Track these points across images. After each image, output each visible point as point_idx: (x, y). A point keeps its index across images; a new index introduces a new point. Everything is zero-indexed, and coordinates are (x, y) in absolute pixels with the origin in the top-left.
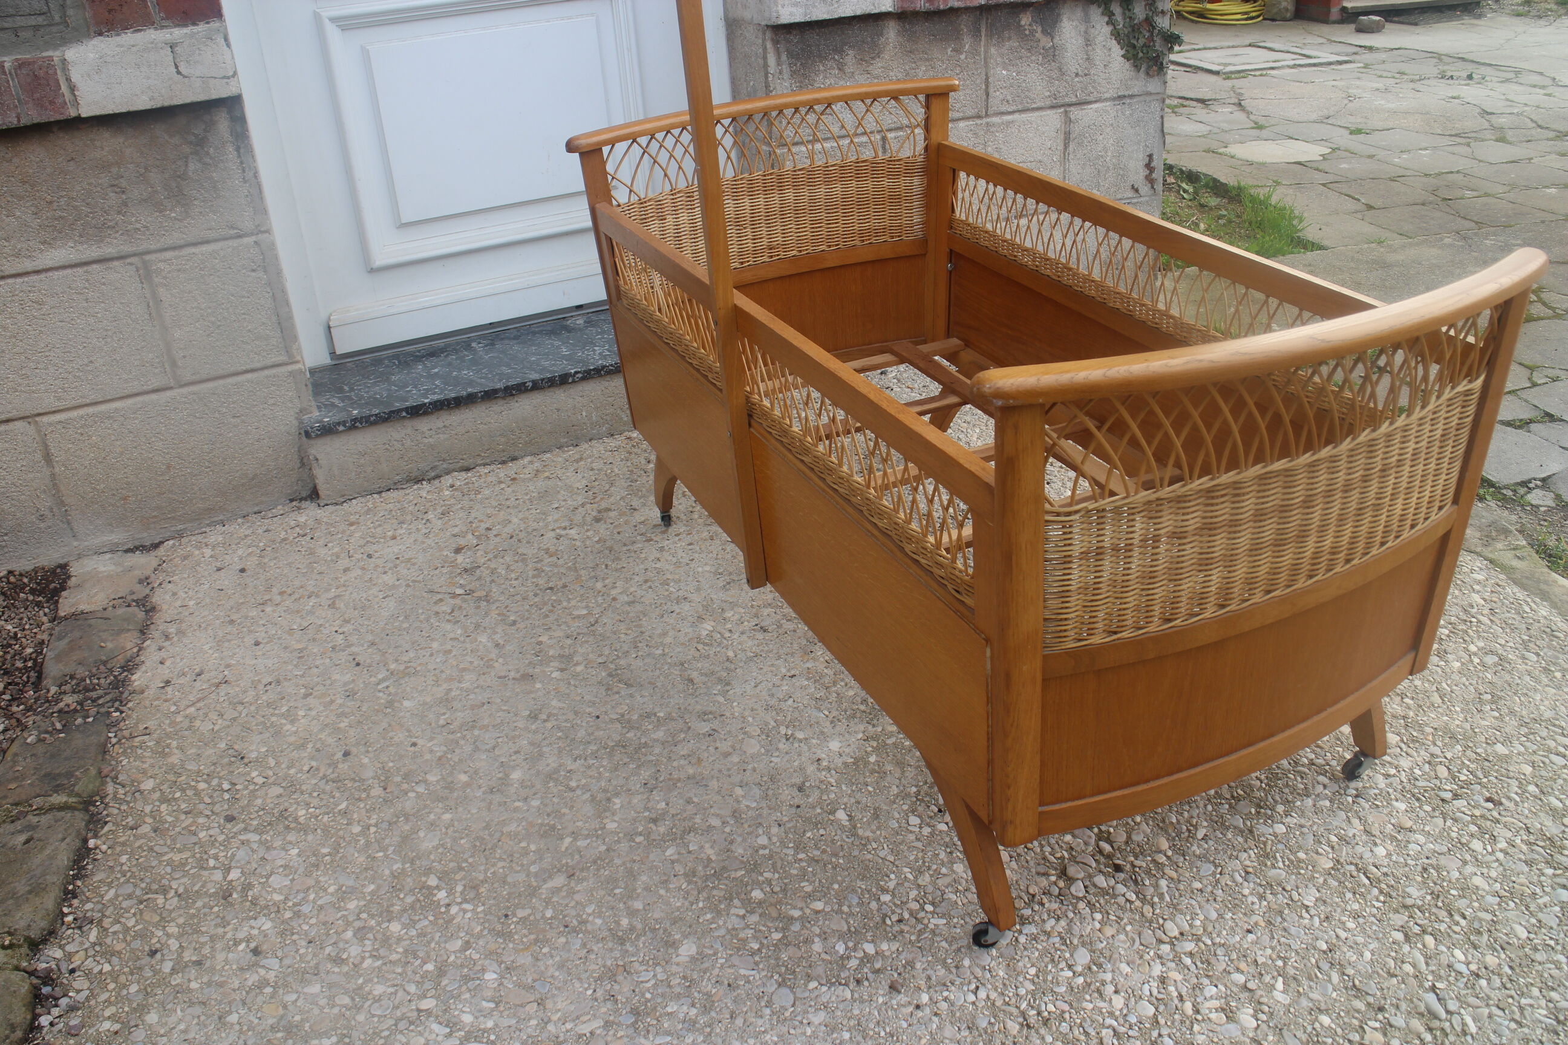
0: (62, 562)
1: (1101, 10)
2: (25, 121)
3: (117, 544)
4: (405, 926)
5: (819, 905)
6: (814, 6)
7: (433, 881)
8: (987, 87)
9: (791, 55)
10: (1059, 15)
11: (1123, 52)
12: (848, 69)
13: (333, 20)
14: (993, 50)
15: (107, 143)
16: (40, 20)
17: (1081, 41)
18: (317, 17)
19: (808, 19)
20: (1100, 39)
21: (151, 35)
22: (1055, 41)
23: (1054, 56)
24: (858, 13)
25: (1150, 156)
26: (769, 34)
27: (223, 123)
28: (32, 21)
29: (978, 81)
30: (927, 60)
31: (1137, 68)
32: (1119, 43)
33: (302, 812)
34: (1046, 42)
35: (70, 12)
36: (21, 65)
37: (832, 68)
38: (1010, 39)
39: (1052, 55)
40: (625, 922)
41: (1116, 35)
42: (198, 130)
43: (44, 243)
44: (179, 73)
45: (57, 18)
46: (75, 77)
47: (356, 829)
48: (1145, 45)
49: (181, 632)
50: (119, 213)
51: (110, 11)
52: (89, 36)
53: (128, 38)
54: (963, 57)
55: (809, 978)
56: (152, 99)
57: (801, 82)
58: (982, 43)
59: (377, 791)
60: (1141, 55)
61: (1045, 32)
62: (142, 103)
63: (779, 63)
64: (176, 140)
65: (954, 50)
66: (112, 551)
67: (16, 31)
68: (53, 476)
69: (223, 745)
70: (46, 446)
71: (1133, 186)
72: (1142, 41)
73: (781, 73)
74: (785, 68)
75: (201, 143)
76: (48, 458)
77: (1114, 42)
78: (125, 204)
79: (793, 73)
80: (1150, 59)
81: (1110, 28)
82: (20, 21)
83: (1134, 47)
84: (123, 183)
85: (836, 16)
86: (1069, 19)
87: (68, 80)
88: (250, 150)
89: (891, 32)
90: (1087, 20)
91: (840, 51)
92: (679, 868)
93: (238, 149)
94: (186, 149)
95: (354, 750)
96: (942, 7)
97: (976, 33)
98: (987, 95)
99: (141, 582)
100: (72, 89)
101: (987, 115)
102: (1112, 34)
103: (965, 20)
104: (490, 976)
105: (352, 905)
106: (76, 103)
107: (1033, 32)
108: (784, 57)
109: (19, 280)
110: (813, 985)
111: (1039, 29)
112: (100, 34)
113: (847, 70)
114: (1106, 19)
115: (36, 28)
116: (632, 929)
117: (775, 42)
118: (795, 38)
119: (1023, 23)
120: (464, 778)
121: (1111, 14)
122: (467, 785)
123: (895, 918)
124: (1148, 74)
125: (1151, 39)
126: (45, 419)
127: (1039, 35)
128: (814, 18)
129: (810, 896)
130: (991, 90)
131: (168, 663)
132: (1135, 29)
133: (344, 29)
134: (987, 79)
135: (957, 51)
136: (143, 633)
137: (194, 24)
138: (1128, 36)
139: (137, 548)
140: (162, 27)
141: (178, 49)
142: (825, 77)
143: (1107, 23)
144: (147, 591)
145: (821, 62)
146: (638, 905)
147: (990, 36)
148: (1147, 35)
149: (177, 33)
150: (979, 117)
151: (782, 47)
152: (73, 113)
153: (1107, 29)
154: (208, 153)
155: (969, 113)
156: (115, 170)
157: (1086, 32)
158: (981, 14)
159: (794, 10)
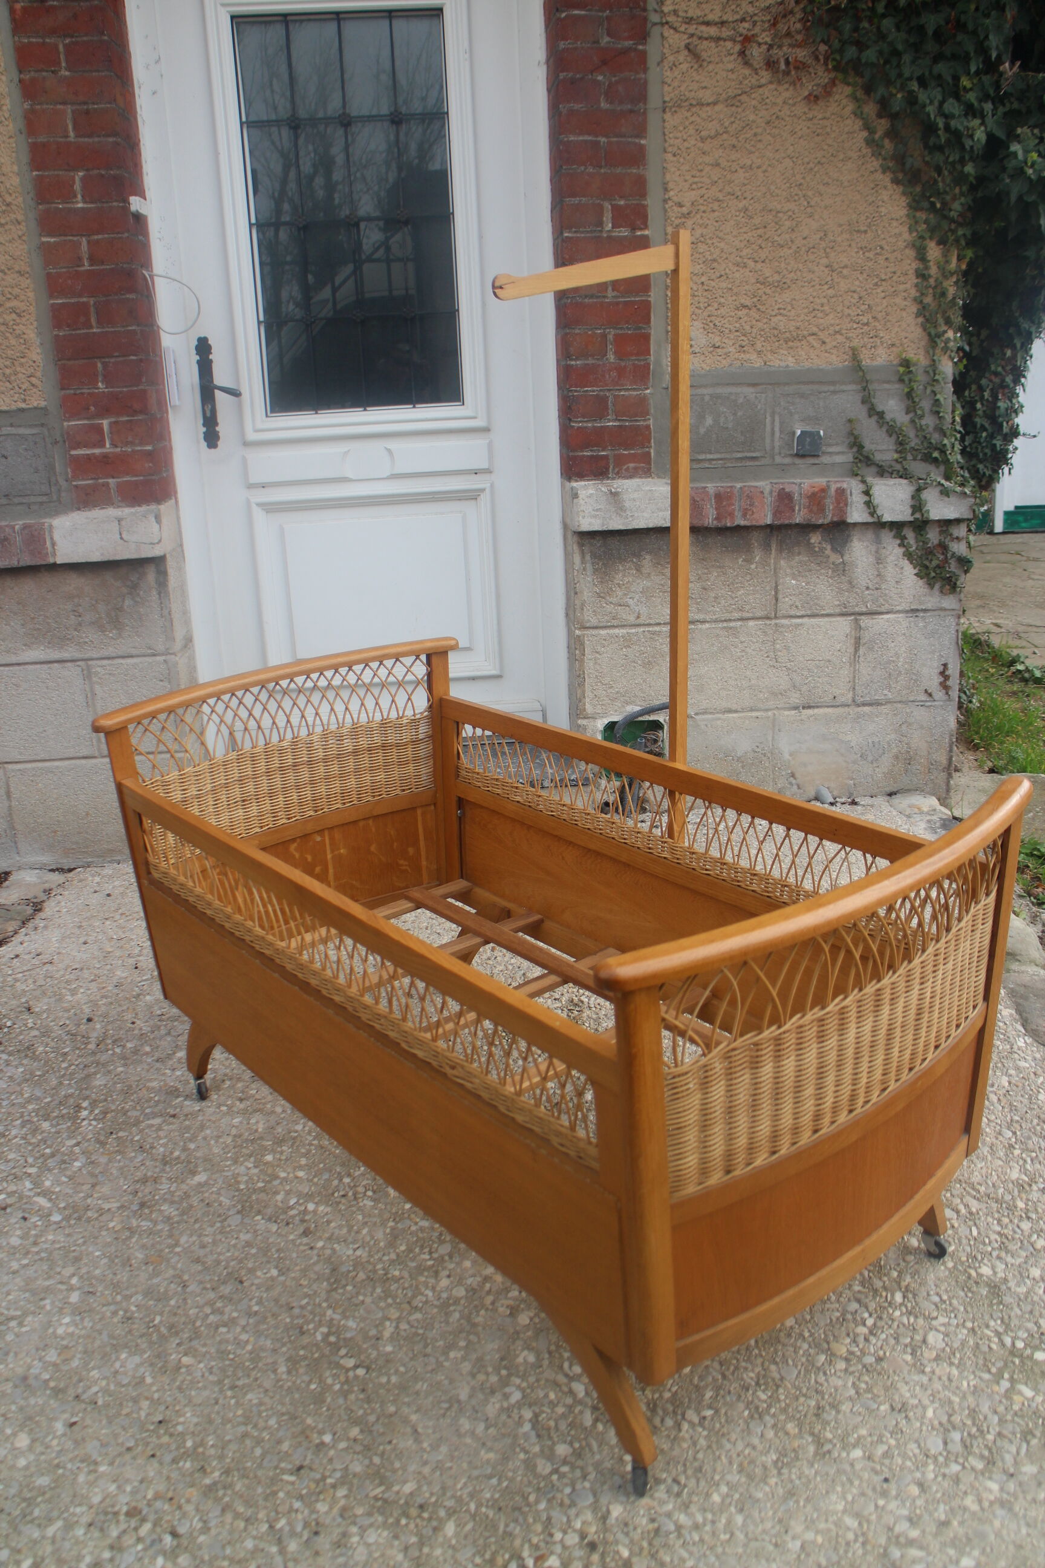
0: (8, 870)
1: (893, 533)
2: (22, 564)
3: (45, 865)
4: (52, 1126)
5: (301, 1174)
6: (611, 519)
7: (85, 1104)
8: (776, 593)
9: (594, 556)
10: (849, 536)
11: (916, 571)
12: (645, 571)
13: (258, 505)
14: (782, 562)
15: (74, 582)
16: (45, 498)
17: (872, 559)
18: (248, 501)
19: (605, 528)
20: (891, 558)
21: (112, 512)
22: (845, 558)
23: (844, 571)
24: (651, 526)
25: (945, 665)
26: (576, 538)
27: (151, 575)
28: (40, 499)
29: (768, 588)
30: (719, 567)
31: (931, 586)
32: (911, 563)
33: (41, 1049)
34: (835, 558)
35: (63, 494)
36: (25, 527)
37: (630, 568)
38: (799, 554)
39: (842, 570)
40: (176, 1154)
41: (909, 555)
42: (134, 577)
43: (25, 645)
44: (122, 538)
45: (55, 498)
46: (56, 537)
47: (64, 1065)
48: (938, 566)
49: (46, 927)
50: (76, 630)
51: (87, 494)
52: (72, 510)
53: (97, 513)
54: (753, 566)
55: (259, 1212)
56: (102, 554)
57: (602, 578)
58: (773, 556)
59: (92, 1046)
60: (933, 574)
61: (834, 549)
62: (95, 557)
63: (583, 561)
64: (118, 584)
65: (744, 560)
66: (41, 869)
67: (29, 505)
68: (10, 806)
69: (23, 1000)
70: (8, 786)
71: (926, 691)
72: (935, 563)
73: (584, 569)
74: (589, 566)
75: (135, 587)
76: (8, 794)
77: (907, 562)
78: (80, 624)
79: (595, 571)
80: (944, 579)
81: (902, 550)
82: (33, 499)
83: (927, 567)
84: (81, 610)
85: (630, 527)
86: (860, 540)
87: (52, 539)
88: (167, 594)
90: (878, 541)
91: (638, 555)
92: (234, 1131)
93: (159, 593)
94: (125, 590)
95: (96, 1019)
96: (729, 525)
97: (767, 547)
98: (777, 600)
99: (45, 891)
100: (53, 544)
101: (776, 617)
102: (904, 555)
103: (755, 538)
104: (77, 1164)
105: (30, 1107)
106: (54, 554)
107: (822, 550)
108: (588, 557)
109: (7, 668)
110: (259, 1217)
111: (829, 547)
112: (79, 509)
114: (898, 542)
115: (41, 503)
116: (178, 1158)
117: (581, 545)
118: (598, 542)
119: (812, 541)
120: (148, 1049)
121: (904, 538)
122: (147, 1054)
123: (342, 1193)
124: (942, 592)
125: (946, 560)
126: (10, 766)
127: (828, 552)
128: (611, 528)
129: (301, 1168)
130: (780, 596)
131: (25, 945)
132: (929, 553)
133: (268, 512)
134: (776, 586)
135: (749, 561)
136: (24, 923)
137: (139, 506)
138: (920, 557)
139: (57, 869)
140: (119, 507)
141: (123, 523)
142: (624, 576)
143: (899, 545)
144: (45, 898)
145: (621, 563)
146: (192, 1146)
147: (780, 550)
148: (941, 557)
149: (127, 511)
150: (768, 618)
151: (586, 549)
152: (51, 560)
153: (900, 551)
154: (138, 595)
155: (759, 614)
156: (76, 600)
157: (877, 552)
158: (771, 531)
159: (593, 520)
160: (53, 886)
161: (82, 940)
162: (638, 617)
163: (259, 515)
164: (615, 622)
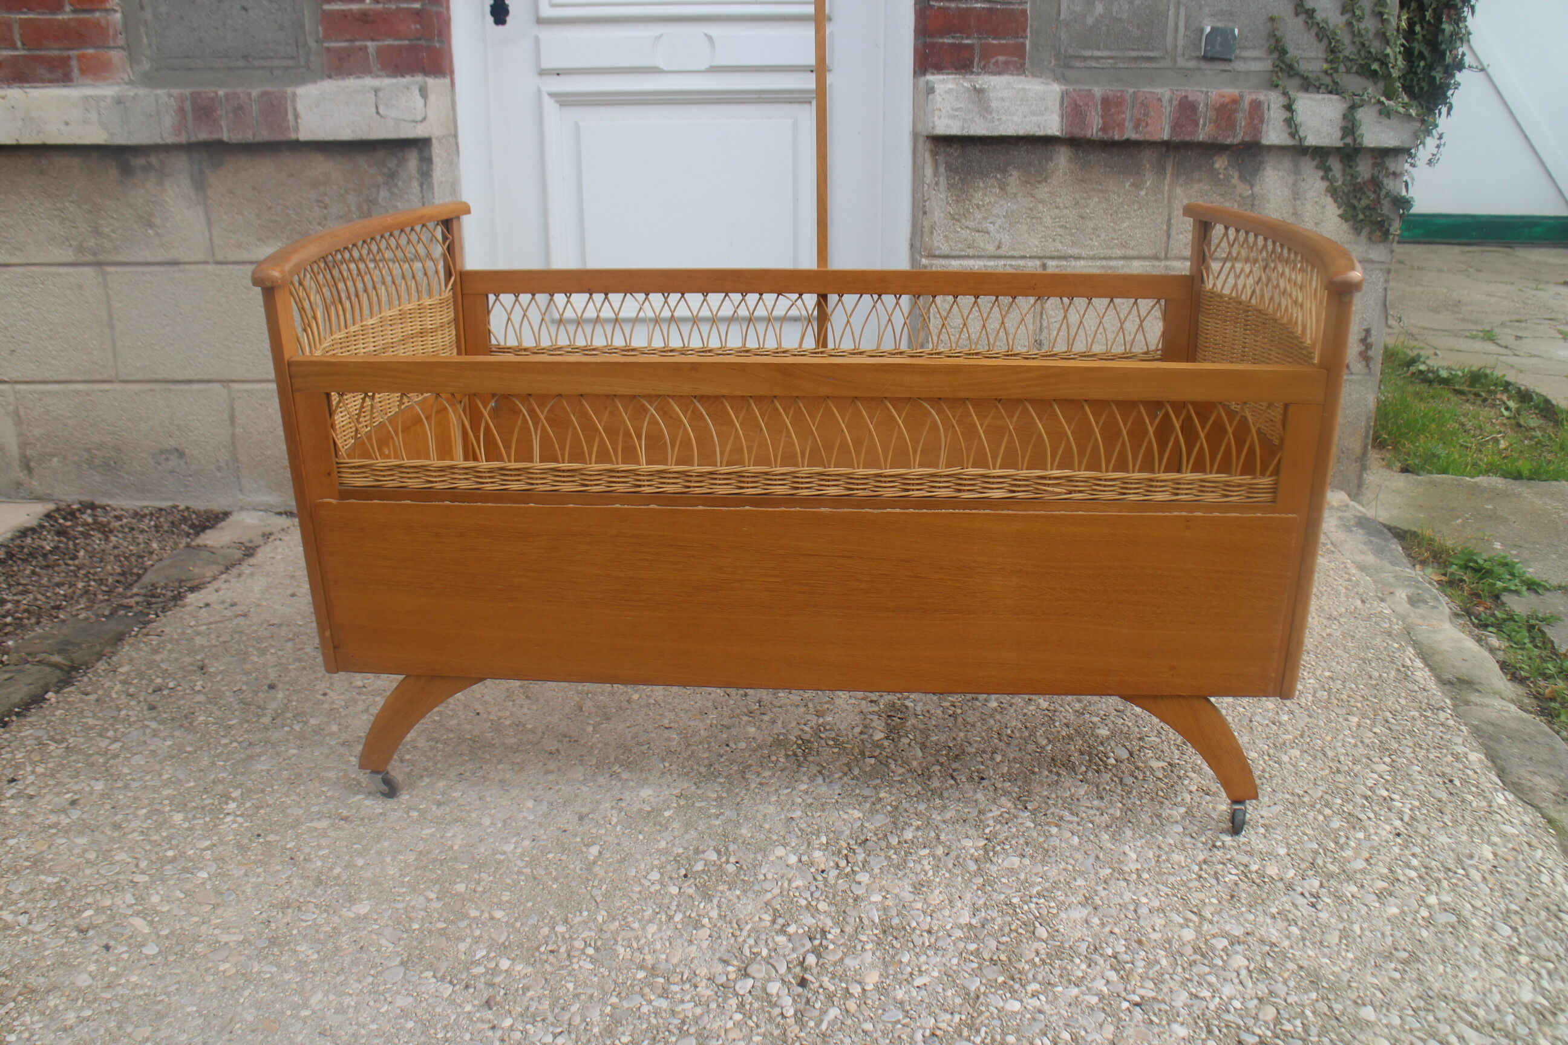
0: (228, 509)
1: (1315, 163)
2: (259, 139)
3: (272, 506)
4: (185, 820)
5: (499, 914)
6: (972, 121)
7: (236, 794)
8: (1169, 227)
9: (949, 168)
10: (1261, 163)
11: (1340, 212)
13: (552, 95)
14: (1179, 191)
15: (321, 166)
16: (290, 63)
17: (1287, 193)
18: (539, 91)
19: (965, 133)
20: (1311, 194)
21: (369, 82)
22: (1255, 189)
23: (1253, 205)
24: (1021, 133)
25: (1368, 331)
26: (928, 145)
27: (412, 161)
28: (285, 63)
29: (1159, 221)
30: (1101, 191)
31: (1357, 231)
32: (1335, 201)
33: (202, 718)
34: (1243, 189)
35: (313, 58)
36: (263, 94)
37: (993, 186)
38: (1200, 181)
39: (1250, 204)
40: (337, 870)
41: (1333, 192)
42: (392, 164)
43: (260, 239)
44: (378, 113)
45: (302, 62)
46: (300, 108)
47: (225, 741)
48: (1368, 207)
49: (252, 574)
50: (320, 224)
51: (340, 59)
52: (322, 79)
53: (351, 83)
54: (1143, 193)
55: (430, 966)
56: (354, 132)
57: (958, 196)
58: (1167, 181)
59: (266, 720)
60: (1361, 216)
61: (1242, 178)
62: (346, 135)
63: (936, 173)
64: (373, 171)
65: (1132, 185)
66: (266, 511)
67: (271, 70)
68: (233, 435)
69: (199, 657)
70: (233, 409)
72: (1364, 202)
73: (937, 184)
74: (942, 180)
75: (392, 175)
76: (232, 419)
77: (1329, 200)
78: (325, 218)
79: (950, 187)
80: (1373, 223)
81: (1325, 184)
82: (276, 63)
83: (1354, 208)
84: (327, 200)
85: (996, 133)
86: (1274, 168)
87: (295, 109)
88: (431, 187)
89: (1062, 158)
90: (1296, 171)
91: (1004, 171)
92: (421, 847)
93: (421, 185)
94: (380, 179)
95: (281, 686)
96: (1116, 138)
97: (1160, 170)
98: (1169, 236)
99: (264, 535)
100: (296, 116)
101: (1166, 258)
102: (1327, 190)
103: (1147, 158)
104: (204, 875)
105: (166, 792)
106: (297, 129)
107: (1228, 177)
108: (942, 169)
109: (237, 267)
110: (430, 974)
111: (1236, 175)
112: (330, 77)
113: (1009, 190)
114: (1321, 173)
115: (286, 68)
116: (339, 876)
117: (934, 154)
118: (955, 151)
119: (1217, 166)
120: (335, 728)
121: (1328, 170)
122: (332, 734)
123: (550, 948)
124: (1370, 239)
125: (1378, 201)
126: (236, 386)
127: (1235, 180)
128: (971, 133)
129: (500, 905)
130: (1173, 232)
131: (221, 593)
132: (1358, 189)
133: (562, 104)
134: (1169, 219)
135: (1137, 186)
136: (227, 569)
137: (402, 76)
138: (1347, 195)
139: (286, 513)
140: (378, 76)
141: (380, 94)
142: (984, 195)
143: (1322, 178)
144: (262, 543)
145: (981, 178)
146: (360, 862)
147: (1177, 175)
148: (1373, 196)
149: (387, 82)
150: (1157, 258)
151: (941, 159)
152: (293, 136)
153: (1322, 185)
154: (396, 185)
155: (1146, 252)
156: (322, 188)
157: (1294, 184)
158: (1167, 151)
159: (951, 122)
160: (273, 530)
161: (289, 592)
162: (999, 247)
163: (550, 105)
164: (971, 252)
